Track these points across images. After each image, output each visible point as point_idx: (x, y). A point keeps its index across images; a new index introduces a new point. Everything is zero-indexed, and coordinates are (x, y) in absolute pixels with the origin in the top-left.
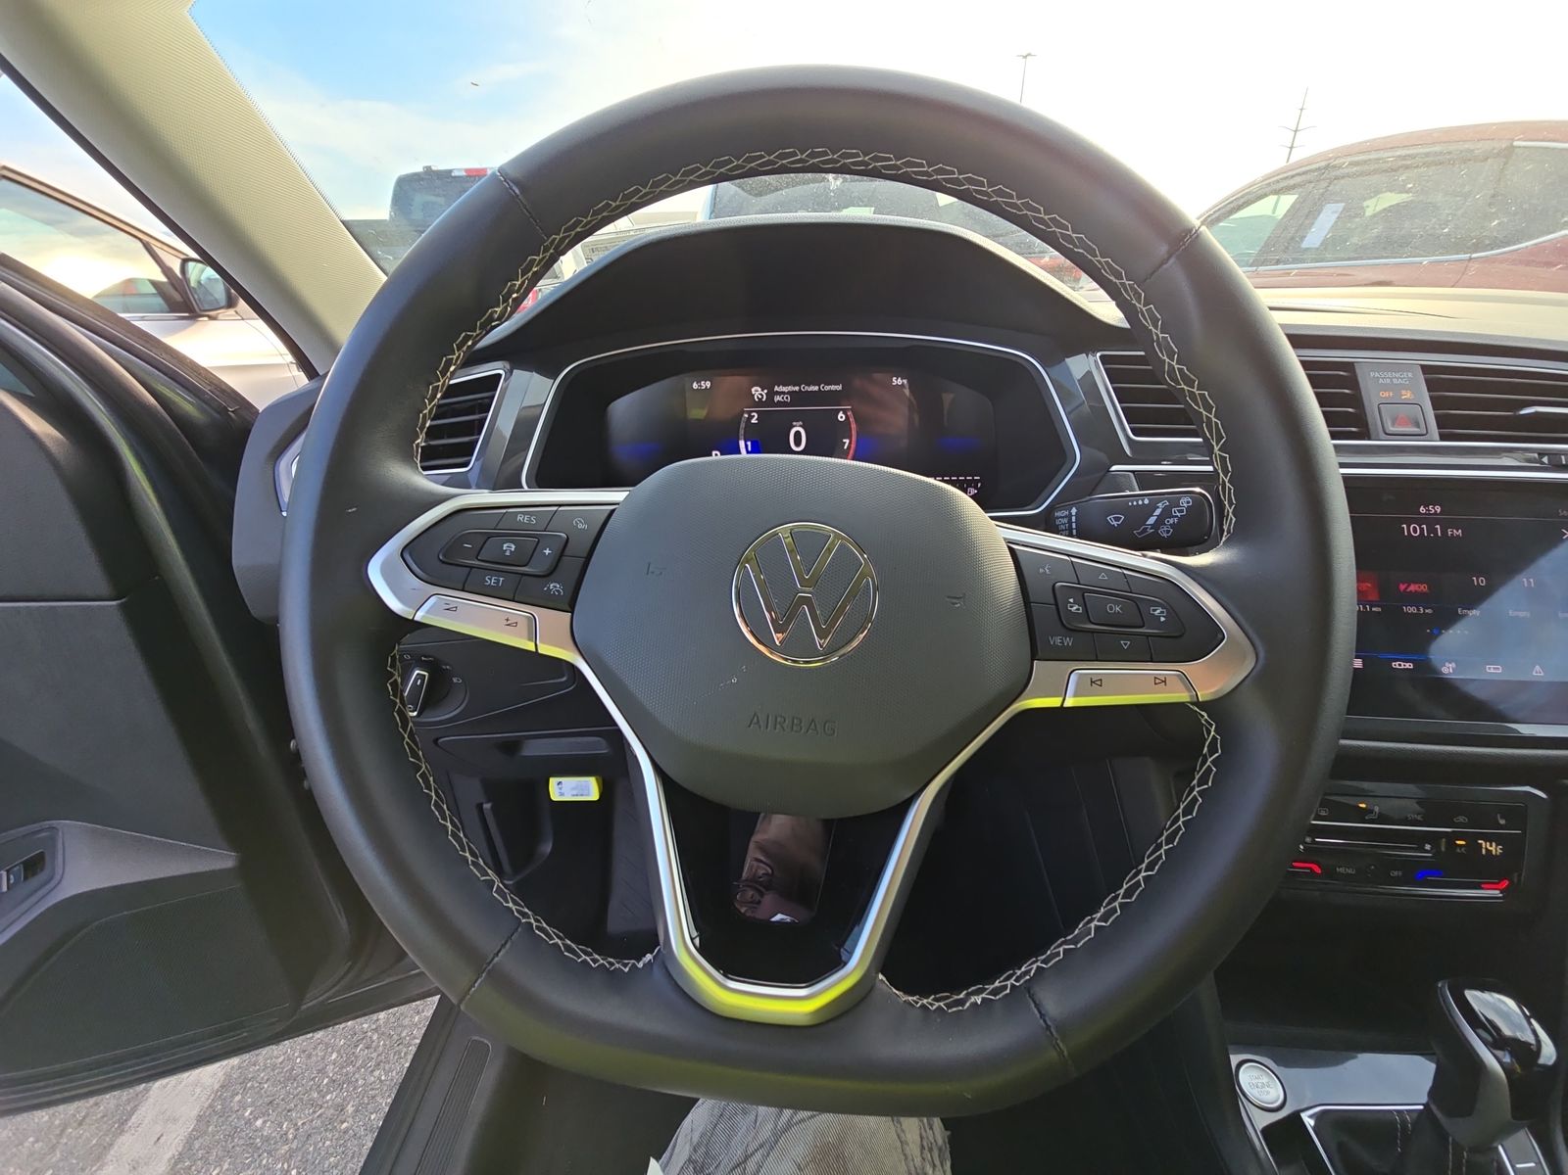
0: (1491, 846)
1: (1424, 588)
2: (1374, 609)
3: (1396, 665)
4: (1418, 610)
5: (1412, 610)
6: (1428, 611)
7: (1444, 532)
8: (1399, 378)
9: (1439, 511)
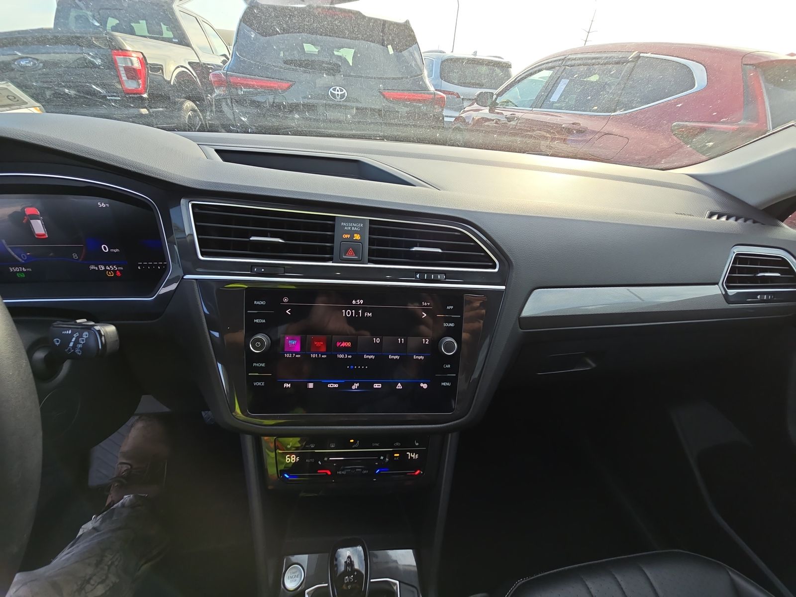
0: (413, 455)
1: (349, 344)
2: (323, 356)
3: (330, 386)
4: (345, 356)
5: (341, 356)
6: (350, 357)
7: (363, 314)
8: (355, 227)
9: (362, 303)
